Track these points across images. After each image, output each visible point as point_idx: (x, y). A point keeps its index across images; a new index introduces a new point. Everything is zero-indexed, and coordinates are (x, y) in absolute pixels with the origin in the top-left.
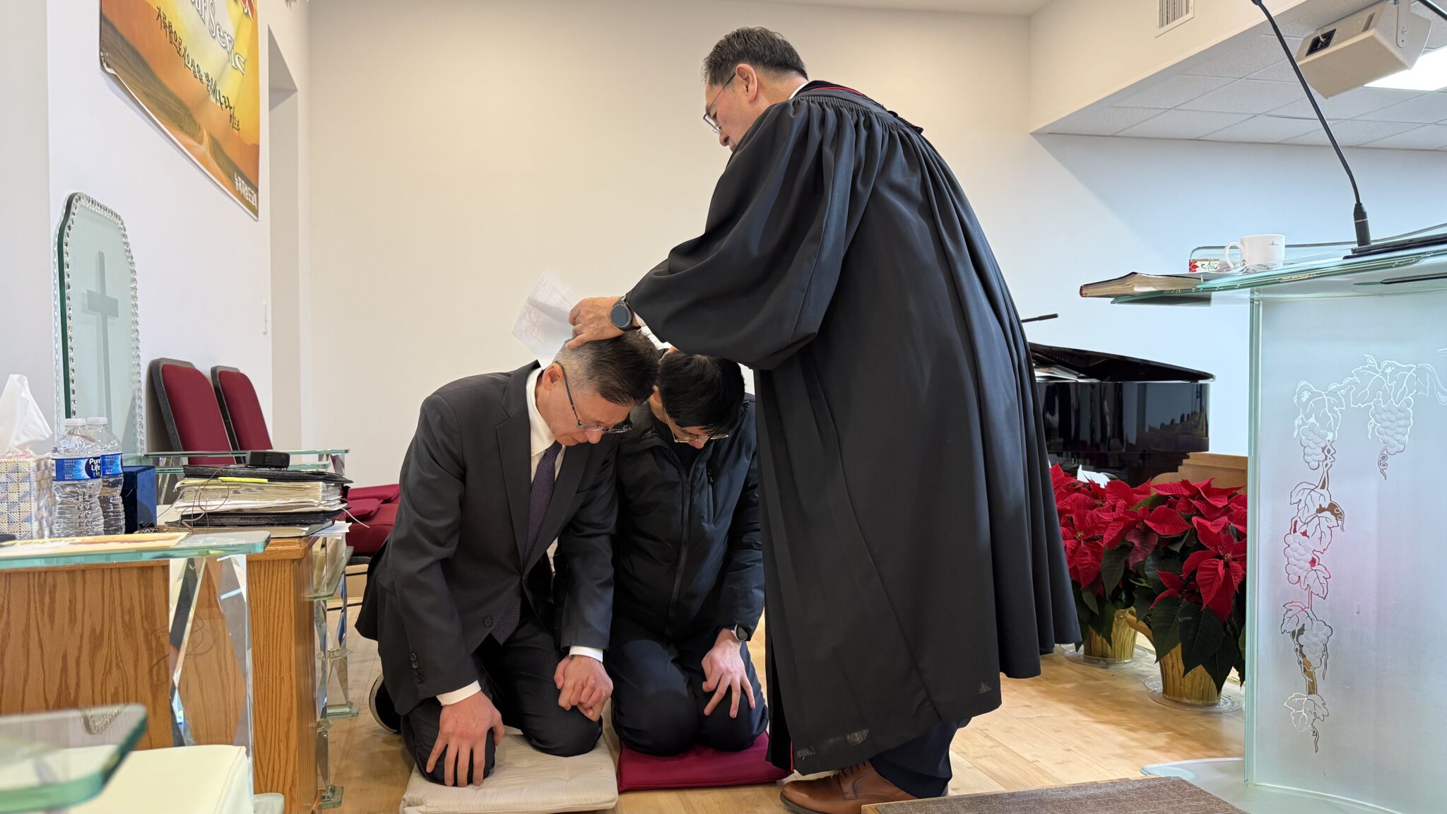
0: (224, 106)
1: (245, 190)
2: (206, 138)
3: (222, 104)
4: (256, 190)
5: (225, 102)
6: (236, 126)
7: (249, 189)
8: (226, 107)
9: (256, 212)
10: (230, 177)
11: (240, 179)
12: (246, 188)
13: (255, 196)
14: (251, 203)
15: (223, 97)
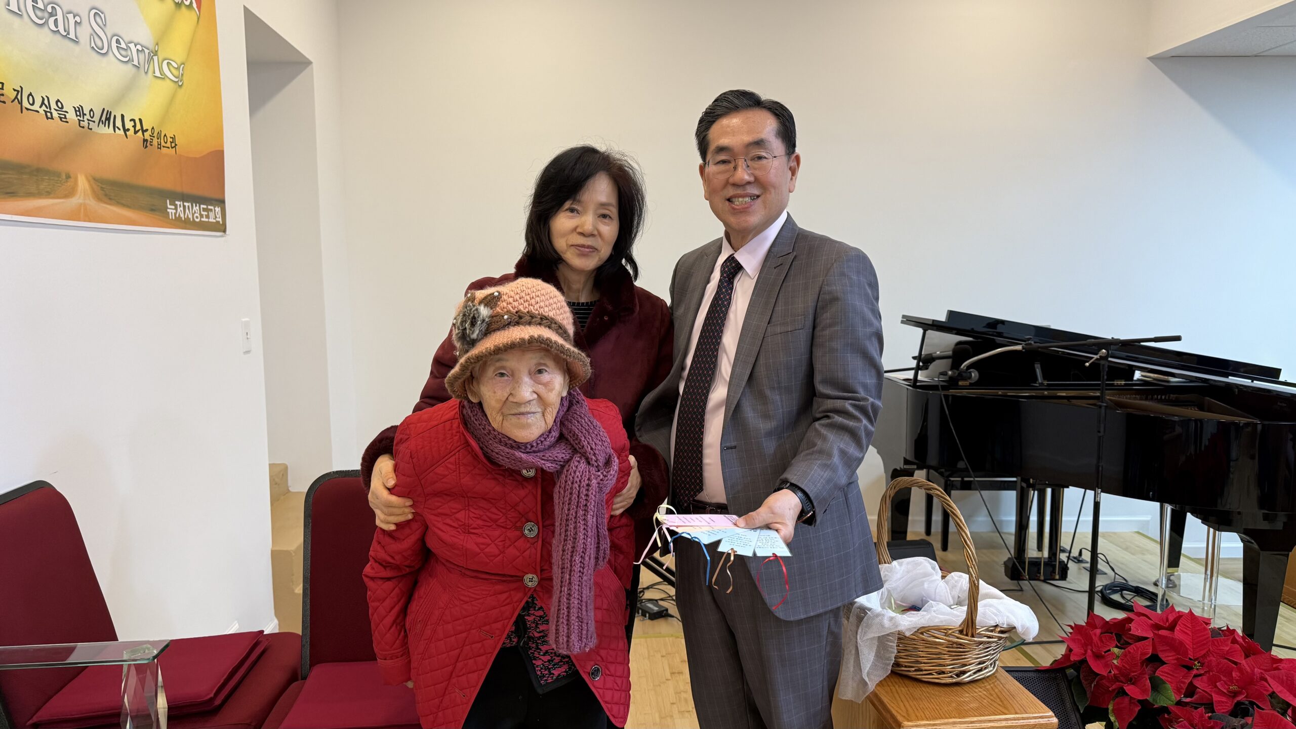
0: (131, 133)
1: (195, 212)
2: (82, 183)
3: (126, 130)
4: (221, 202)
5: (134, 126)
6: (168, 144)
7: (202, 206)
8: (136, 132)
9: (221, 228)
10: (152, 210)
11: (178, 203)
12: (196, 208)
13: (218, 209)
14: (208, 222)
15: (131, 120)
